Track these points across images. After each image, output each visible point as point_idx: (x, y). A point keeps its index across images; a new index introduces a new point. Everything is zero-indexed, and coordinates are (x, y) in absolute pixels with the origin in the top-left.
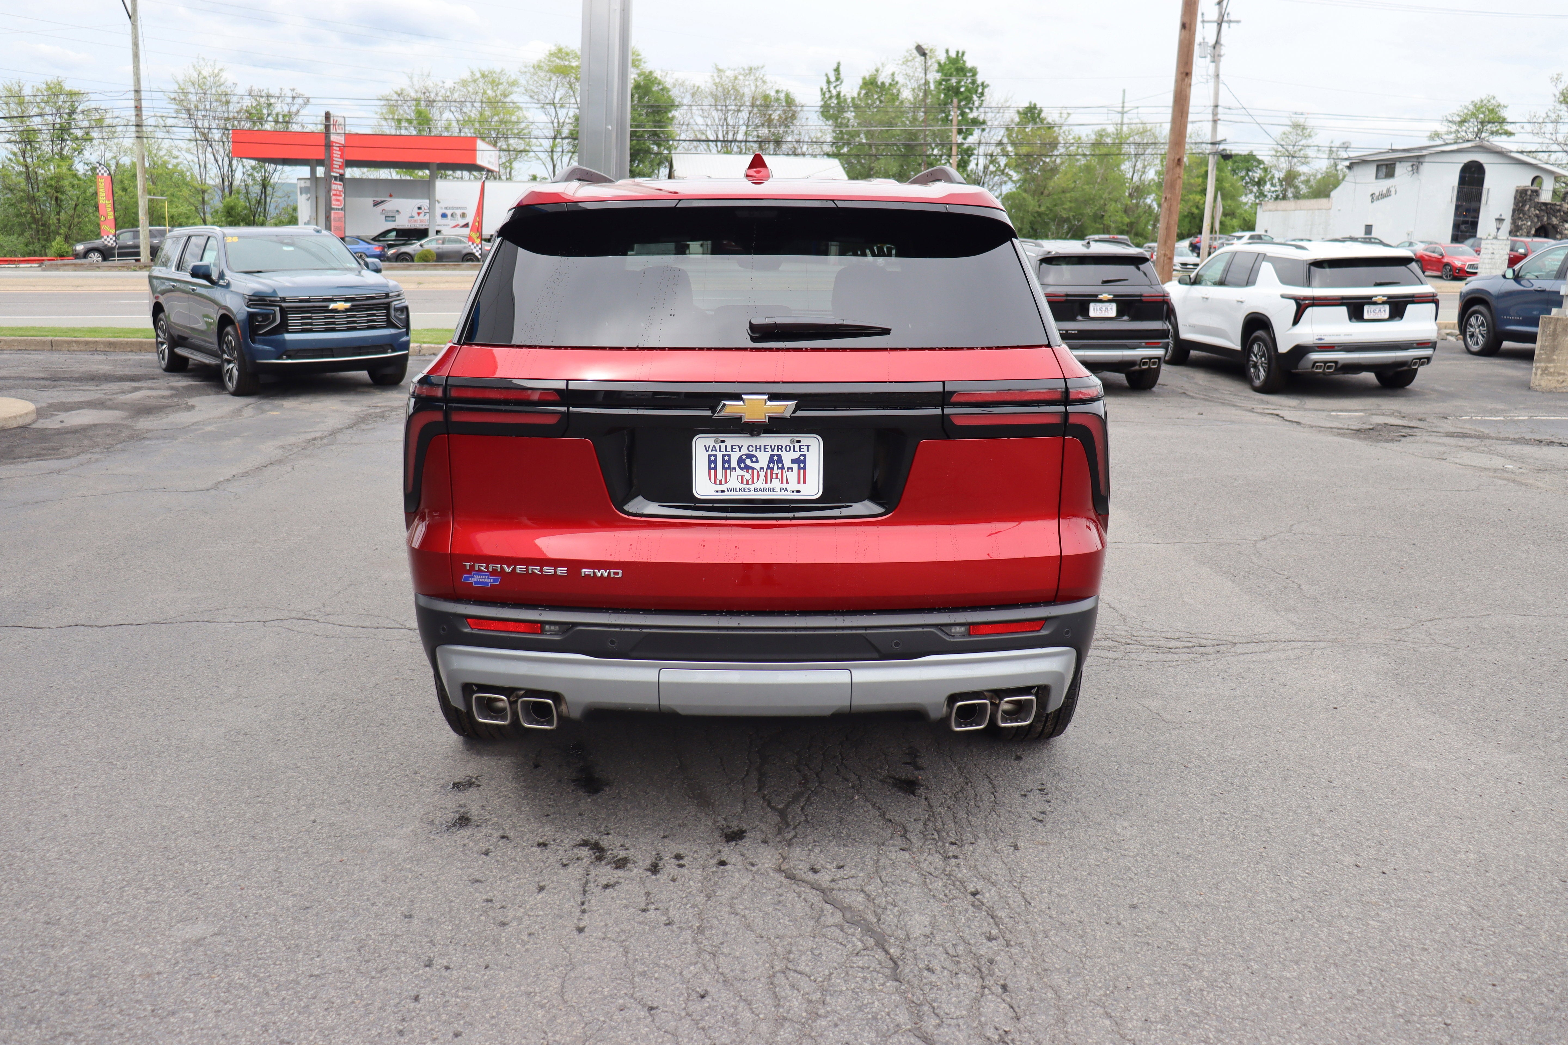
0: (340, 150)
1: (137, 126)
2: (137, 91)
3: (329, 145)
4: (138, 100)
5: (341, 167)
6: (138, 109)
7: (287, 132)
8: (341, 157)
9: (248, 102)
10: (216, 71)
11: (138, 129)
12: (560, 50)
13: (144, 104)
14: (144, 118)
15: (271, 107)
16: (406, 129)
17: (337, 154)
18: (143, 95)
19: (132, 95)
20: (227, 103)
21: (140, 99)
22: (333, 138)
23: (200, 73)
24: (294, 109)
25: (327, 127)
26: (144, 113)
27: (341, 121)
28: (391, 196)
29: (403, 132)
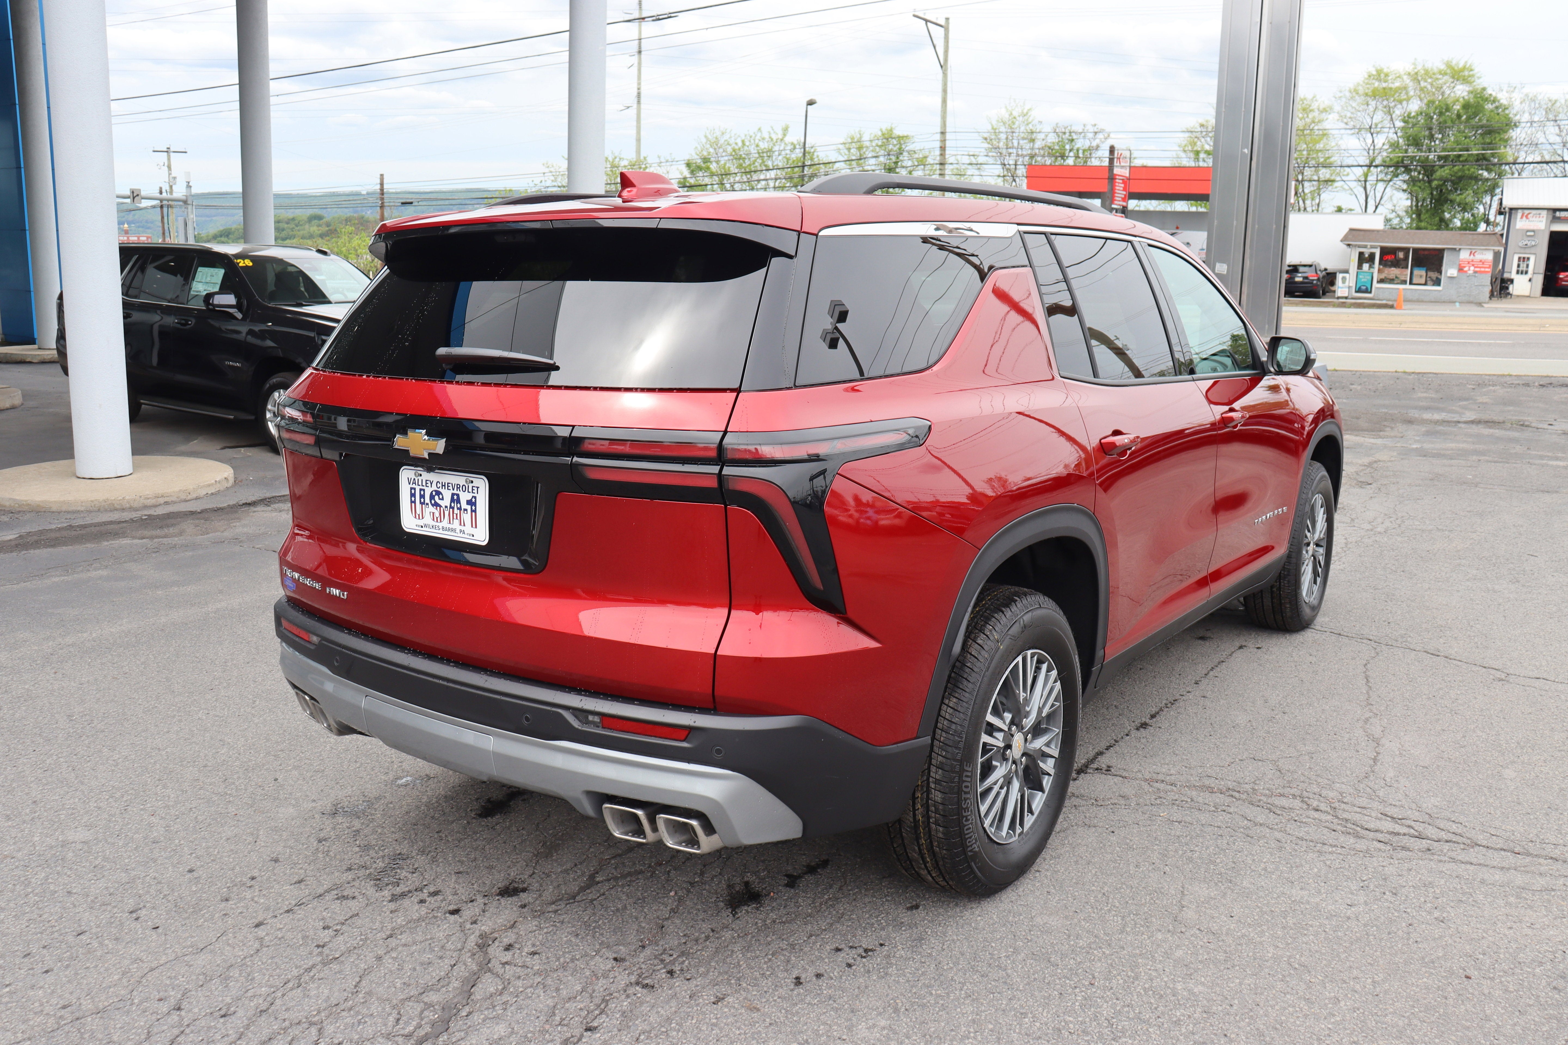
0: (1124, 182)
1: (941, 164)
2: (943, 133)
3: (1112, 178)
4: (944, 141)
5: (1124, 200)
6: (943, 149)
7: (1085, 167)
8: (1124, 189)
9: (1052, 139)
10: (1025, 111)
11: (942, 167)
12: (1379, 72)
13: (948, 144)
14: (947, 156)
15: (1073, 144)
16: (1204, 161)
17: (1119, 187)
18: (948, 136)
19: (938, 137)
20: (1033, 141)
21: (945, 140)
22: (1116, 171)
23: (1011, 114)
24: (1094, 144)
25: (1111, 161)
26: (947, 152)
27: (1127, 154)
28: (1177, 228)
29: (1201, 164)
